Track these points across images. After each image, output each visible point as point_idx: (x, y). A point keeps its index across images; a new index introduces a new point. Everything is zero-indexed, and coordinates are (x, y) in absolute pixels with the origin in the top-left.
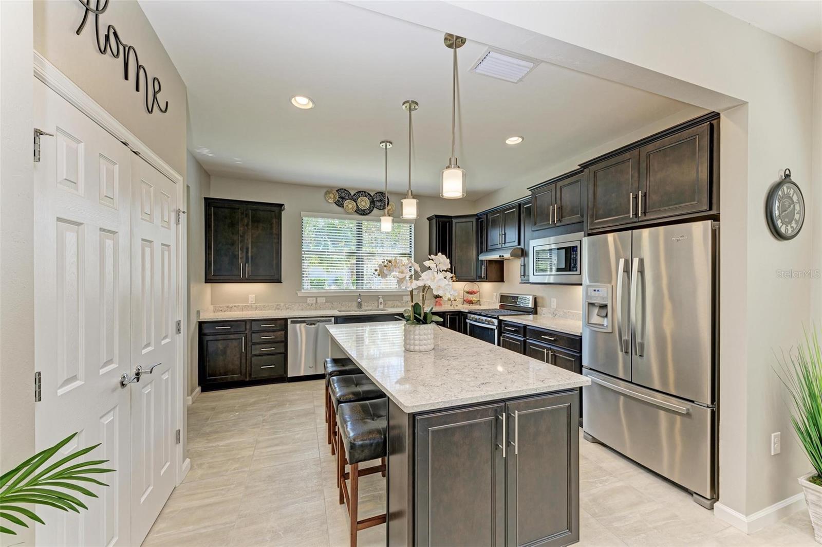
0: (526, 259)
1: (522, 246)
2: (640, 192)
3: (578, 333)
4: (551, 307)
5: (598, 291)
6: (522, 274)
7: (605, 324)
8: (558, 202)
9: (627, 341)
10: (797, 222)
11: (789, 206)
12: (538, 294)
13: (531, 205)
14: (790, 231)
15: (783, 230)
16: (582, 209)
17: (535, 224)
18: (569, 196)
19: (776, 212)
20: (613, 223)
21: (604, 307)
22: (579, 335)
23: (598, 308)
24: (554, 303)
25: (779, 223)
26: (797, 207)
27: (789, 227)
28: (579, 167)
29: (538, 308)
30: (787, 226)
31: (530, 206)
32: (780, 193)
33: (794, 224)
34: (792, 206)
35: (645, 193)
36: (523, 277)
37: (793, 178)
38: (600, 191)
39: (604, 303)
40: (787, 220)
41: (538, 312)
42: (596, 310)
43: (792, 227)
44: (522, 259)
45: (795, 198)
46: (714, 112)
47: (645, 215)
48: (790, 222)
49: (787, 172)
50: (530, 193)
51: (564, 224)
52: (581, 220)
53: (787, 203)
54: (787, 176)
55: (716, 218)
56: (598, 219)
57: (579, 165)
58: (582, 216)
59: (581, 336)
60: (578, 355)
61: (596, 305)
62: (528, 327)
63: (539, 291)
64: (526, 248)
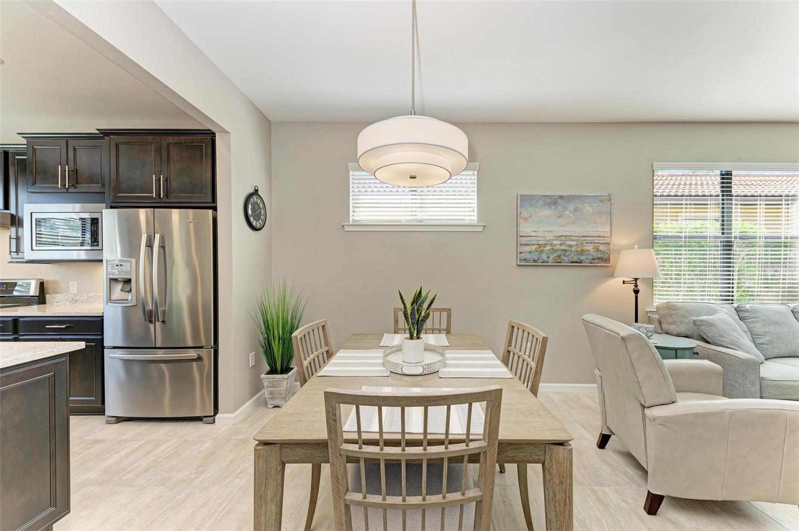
0: (20, 229)
1: (12, 210)
2: (162, 176)
3: (99, 313)
4: (69, 292)
5: (121, 265)
6: (14, 249)
7: (130, 298)
8: (71, 163)
9: (151, 311)
10: (262, 221)
11: (258, 210)
12: (45, 278)
13: (26, 157)
14: (258, 226)
15: (254, 224)
16: (103, 179)
17: (34, 183)
18: (87, 160)
19: (250, 212)
20: (136, 199)
21: (128, 281)
22: (101, 315)
23: (122, 283)
24: (73, 287)
25: (252, 219)
26: (262, 211)
27: (258, 223)
28: (97, 132)
29: (47, 296)
30: (256, 222)
31: (25, 159)
32: (252, 200)
33: (260, 221)
34: (259, 210)
35: (167, 178)
36: (14, 255)
37: (259, 193)
38: (122, 163)
39: (128, 277)
40: (256, 218)
41: (47, 301)
42: (119, 286)
43: (259, 223)
44: (13, 230)
45: (261, 206)
46: (211, 130)
47: (168, 198)
48: (258, 220)
49: (256, 188)
50: (25, 141)
51: (81, 191)
52: (102, 190)
53: (256, 207)
54: (256, 191)
55: (215, 209)
56: (121, 193)
57: (98, 130)
58: (104, 186)
59: (103, 316)
60: (100, 337)
61: (119, 280)
62: (21, 319)
63: (47, 273)
64: (20, 214)
